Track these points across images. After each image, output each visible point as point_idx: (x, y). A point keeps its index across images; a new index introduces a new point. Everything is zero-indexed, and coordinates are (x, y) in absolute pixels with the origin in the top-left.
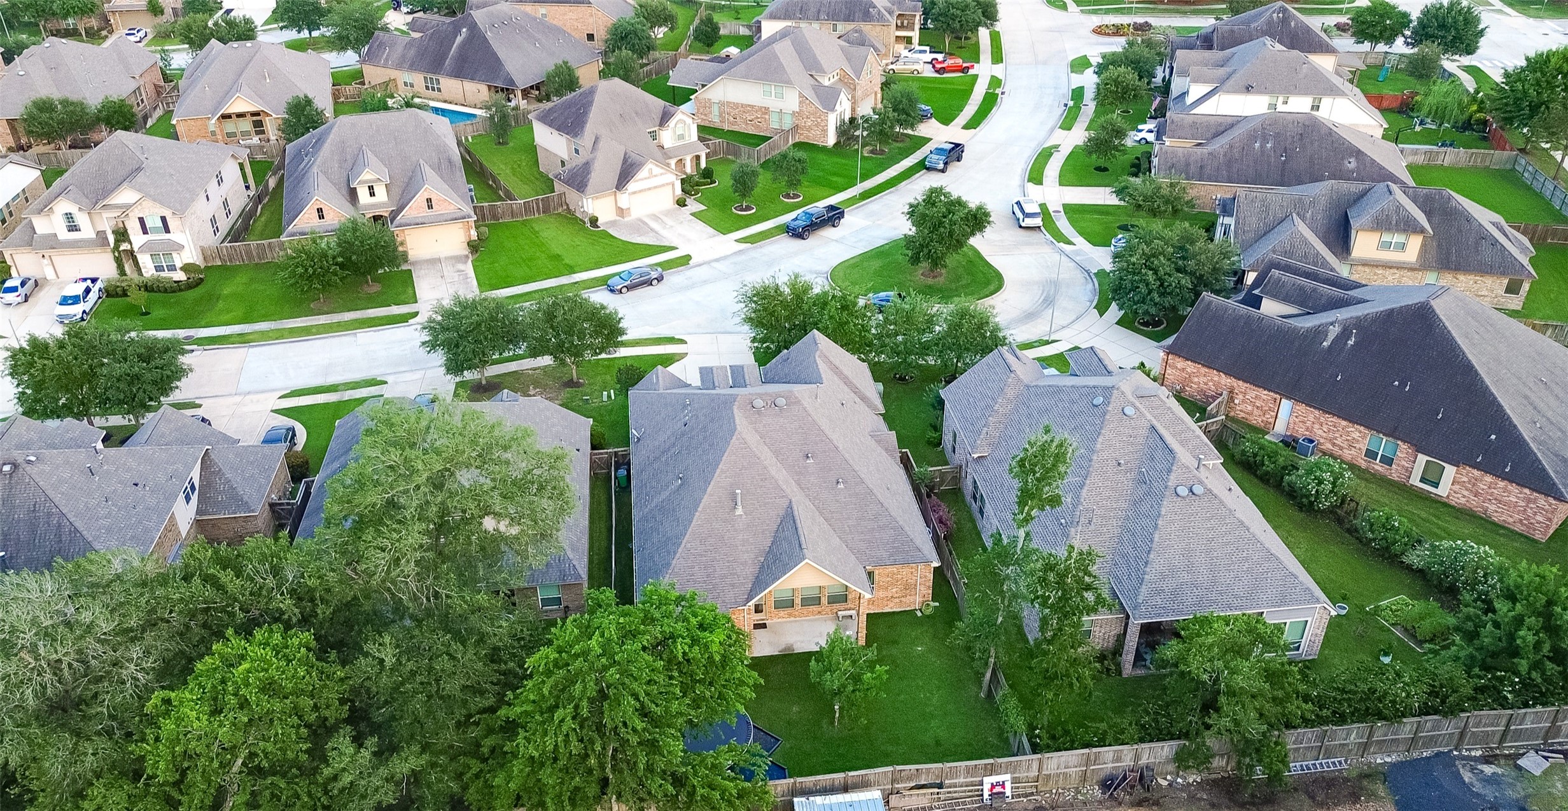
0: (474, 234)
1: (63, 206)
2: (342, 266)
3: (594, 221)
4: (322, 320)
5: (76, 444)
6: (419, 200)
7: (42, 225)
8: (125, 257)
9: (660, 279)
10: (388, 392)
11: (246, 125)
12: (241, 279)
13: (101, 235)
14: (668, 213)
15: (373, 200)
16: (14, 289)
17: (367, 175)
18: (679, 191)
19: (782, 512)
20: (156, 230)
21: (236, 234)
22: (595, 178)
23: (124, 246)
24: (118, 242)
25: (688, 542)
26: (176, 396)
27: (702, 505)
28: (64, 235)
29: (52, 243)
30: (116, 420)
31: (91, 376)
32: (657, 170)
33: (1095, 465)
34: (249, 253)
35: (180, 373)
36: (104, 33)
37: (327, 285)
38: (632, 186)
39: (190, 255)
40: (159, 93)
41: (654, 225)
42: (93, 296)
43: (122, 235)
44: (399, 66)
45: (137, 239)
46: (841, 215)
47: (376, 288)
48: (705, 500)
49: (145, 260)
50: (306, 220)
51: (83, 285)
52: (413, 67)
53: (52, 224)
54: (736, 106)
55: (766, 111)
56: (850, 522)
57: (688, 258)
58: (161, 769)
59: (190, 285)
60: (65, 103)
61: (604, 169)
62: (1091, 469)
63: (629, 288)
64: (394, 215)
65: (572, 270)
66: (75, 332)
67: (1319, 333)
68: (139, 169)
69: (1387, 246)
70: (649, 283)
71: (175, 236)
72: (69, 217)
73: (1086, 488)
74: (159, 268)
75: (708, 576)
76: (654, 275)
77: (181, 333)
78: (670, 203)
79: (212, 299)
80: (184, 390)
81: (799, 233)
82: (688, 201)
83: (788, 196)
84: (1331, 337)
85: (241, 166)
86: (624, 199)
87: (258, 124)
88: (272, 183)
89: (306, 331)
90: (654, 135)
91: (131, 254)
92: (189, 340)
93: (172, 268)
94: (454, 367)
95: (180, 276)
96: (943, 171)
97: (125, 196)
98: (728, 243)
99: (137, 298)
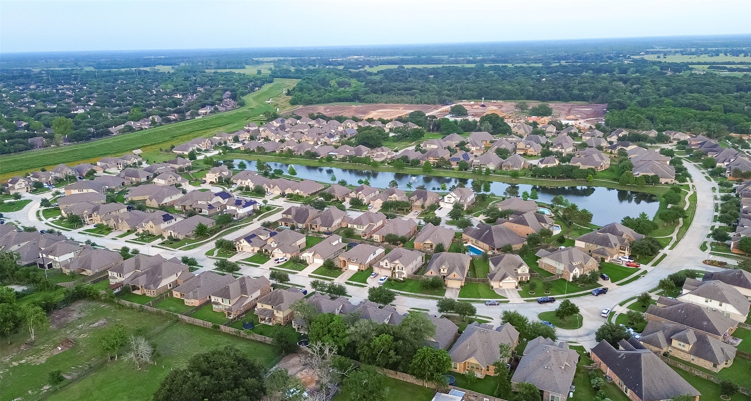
0: (463, 284)
1: (386, 261)
2: (431, 285)
3: (492, 287)
4: (424, 295)
5: (375, 306)
6: (453, 274)
7: (381, 264)
8: (393, 273)
9: (498, 305)
10: (429, 313)
11: (429, 246)
12: (413, 283)
13: (391, 268)
14: (512, 290)
15: (444, 272)
16: (373, 275)
17: (444, 267)
18: (517, 285)
19: (475, 350)
20: (400, 269)
21: (415, 273)
22: (495, 277)
23: (394, 271)
24: (393, 270)
25: (457, 350)
26: (392, 303)
27: (462, 344)
28: (385, 266)
29: (382, 267)
30: (381, 305)
31: (380, 296)
32: (511, 279)
33: (536, 359)
34: (416, 277)
35: (394, 299)
36: (410, 211)
37: (427, 288)
38: (503, 281)
39: (405, 276)
40: (415, 232)
41: (506, 291)
42: (386, 280)
43: (394, 269)
44: (470, 236)
45: (397, 270)
46: (555, 301)
47: (438, 291)
49: (397, 275)
50: (428, 274)
51: (384, 277)
52: (473, 237)
53: (382, 264)
54: (549, 265)
55: (556, 268)
56: (488, 356)
57: (509, 301)
58: (372, 346)
59: (403, 282)
60: (394, 235)
61: (498, 276)
62: (534, 360)
63: (490, 305)
64: (447, 276)
65: (480, 298)
66: (380, 287)
68: (401, 256)
69: (680, 345)
70: (495, 305)
71: (404, 271)
72: (386, 263)
73: (531, 363)
74: (399, 277)
76: (497, 303)
77: (398, 291)
78: (514, 287)
79: (406, 286)
80: (394, 302)
81: (541, 302)
82: (519, 287)
83: (546, 292)
84: (621, 356)
85: (423, 257)
86: (501, 284)
87: (431, 246)
88: (428, 262)
89: (420, 297)
90: (515, 270)
91: (395, 272)
92: (399, 293)
93: (401, 277)
94: (440, 311)
95: (402, 279)
96: (596, 296)
97: (397, 262)
98: (521, 300)
99: (393, 282)
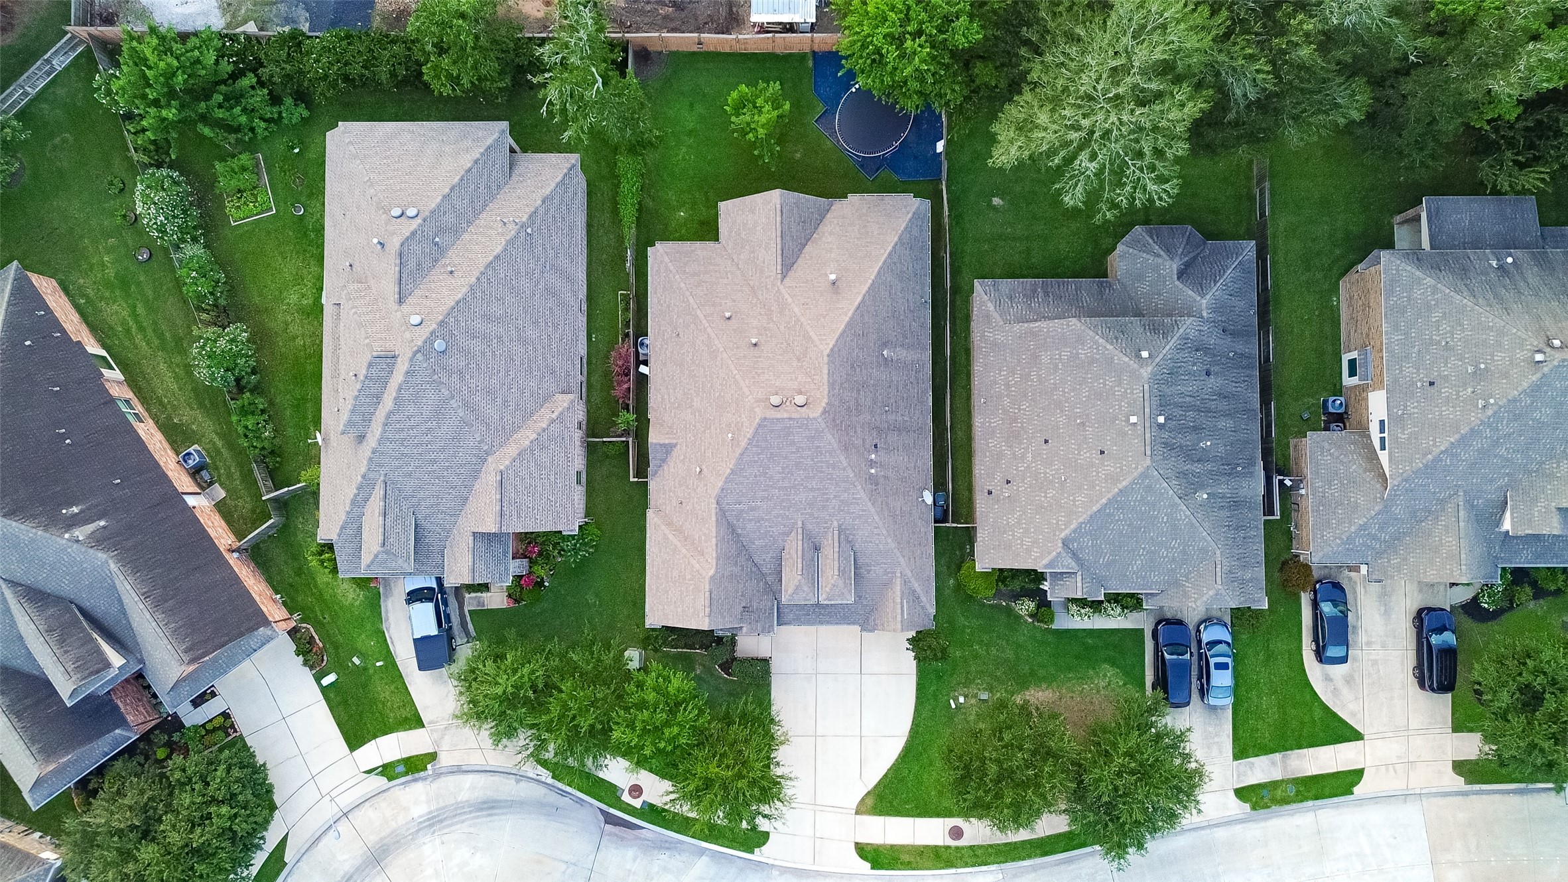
19: (791, 273)
25: (882, 255)
27: (868, 285)
33: (476, 274)
48: (865, 289)
56: (725, 281)
62: (482, 269)
67: (100, 541)
73: (495, 253)
75: (865, 226)
84: (89, 528)
